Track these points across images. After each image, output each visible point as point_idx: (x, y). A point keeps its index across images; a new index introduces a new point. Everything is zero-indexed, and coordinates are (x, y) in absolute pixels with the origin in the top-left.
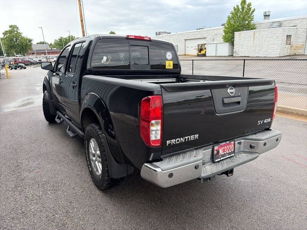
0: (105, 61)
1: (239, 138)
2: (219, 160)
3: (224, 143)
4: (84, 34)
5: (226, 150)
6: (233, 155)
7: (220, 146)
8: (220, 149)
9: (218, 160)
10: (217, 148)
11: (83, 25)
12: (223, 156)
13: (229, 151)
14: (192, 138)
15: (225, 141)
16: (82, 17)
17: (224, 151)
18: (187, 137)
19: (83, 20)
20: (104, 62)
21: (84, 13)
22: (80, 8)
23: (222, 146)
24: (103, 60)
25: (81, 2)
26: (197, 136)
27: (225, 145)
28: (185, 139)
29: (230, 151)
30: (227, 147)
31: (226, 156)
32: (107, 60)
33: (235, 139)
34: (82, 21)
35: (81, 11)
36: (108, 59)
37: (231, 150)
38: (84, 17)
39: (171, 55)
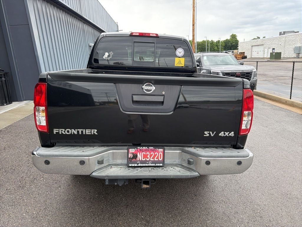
0: (107, 57)
1: (173, 147)
2: (136, 165)
3: (144, 148)
4: (194, 37)
5: (148, 156)
6: (161, 165)
7: (139, 150)
8: (138, 153)
9: (133, 165)
10: (134, 151)
11: (194, 29)
12: (142, 162)
13: (153, 158)
14: (88, 132)
15: (148, 146)
16: (194, 22)
17: (145, 156)
18: (80, 130)
19: (195, 24)
20: (105, 58)
21: (196, 18)
22: (193, 13)
23: (142, 151)
24: (105, 56)
25: (195, 8)
26: (95, 131)
27: (146, 150)
28: (78, 132)
29: (155, 160)
30: (150, 153)
31: (148, 164)
32: (109, 56)
33: (165, 147)
34: (193, 25)
35: (194, 16)
36: (109, 54)
37: (158, 158)
38: (196, 22)
39: (182, 52)
